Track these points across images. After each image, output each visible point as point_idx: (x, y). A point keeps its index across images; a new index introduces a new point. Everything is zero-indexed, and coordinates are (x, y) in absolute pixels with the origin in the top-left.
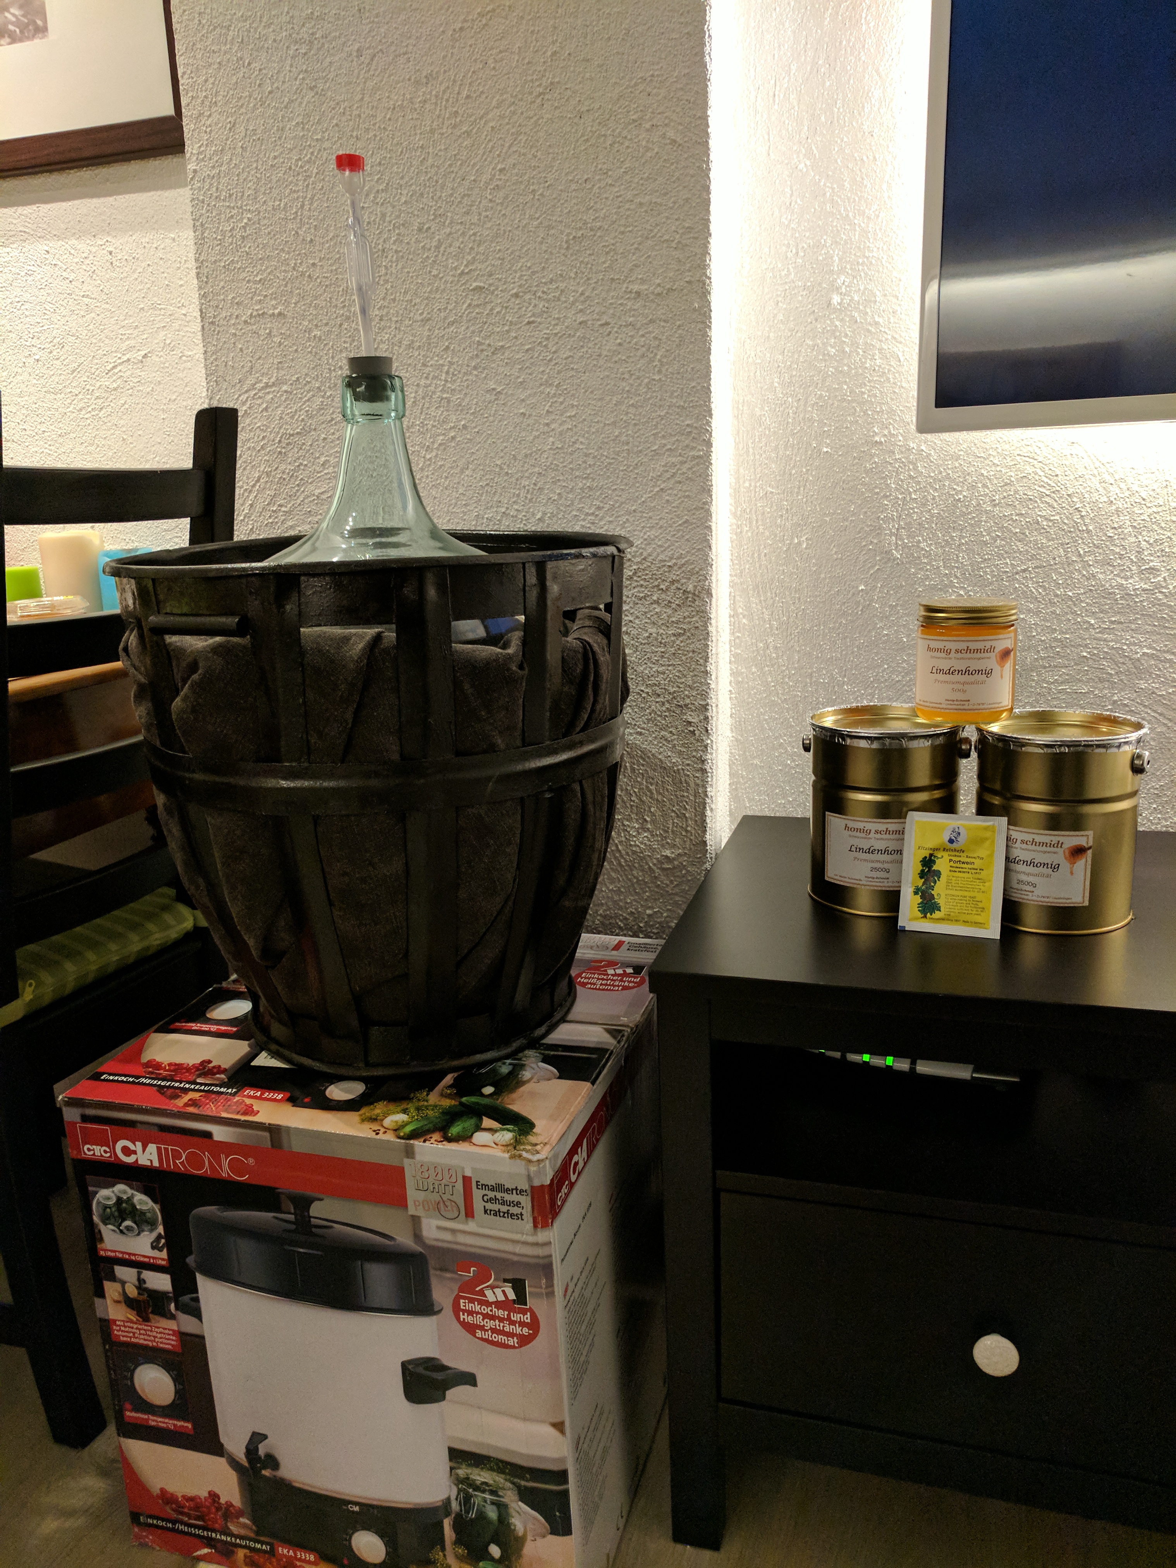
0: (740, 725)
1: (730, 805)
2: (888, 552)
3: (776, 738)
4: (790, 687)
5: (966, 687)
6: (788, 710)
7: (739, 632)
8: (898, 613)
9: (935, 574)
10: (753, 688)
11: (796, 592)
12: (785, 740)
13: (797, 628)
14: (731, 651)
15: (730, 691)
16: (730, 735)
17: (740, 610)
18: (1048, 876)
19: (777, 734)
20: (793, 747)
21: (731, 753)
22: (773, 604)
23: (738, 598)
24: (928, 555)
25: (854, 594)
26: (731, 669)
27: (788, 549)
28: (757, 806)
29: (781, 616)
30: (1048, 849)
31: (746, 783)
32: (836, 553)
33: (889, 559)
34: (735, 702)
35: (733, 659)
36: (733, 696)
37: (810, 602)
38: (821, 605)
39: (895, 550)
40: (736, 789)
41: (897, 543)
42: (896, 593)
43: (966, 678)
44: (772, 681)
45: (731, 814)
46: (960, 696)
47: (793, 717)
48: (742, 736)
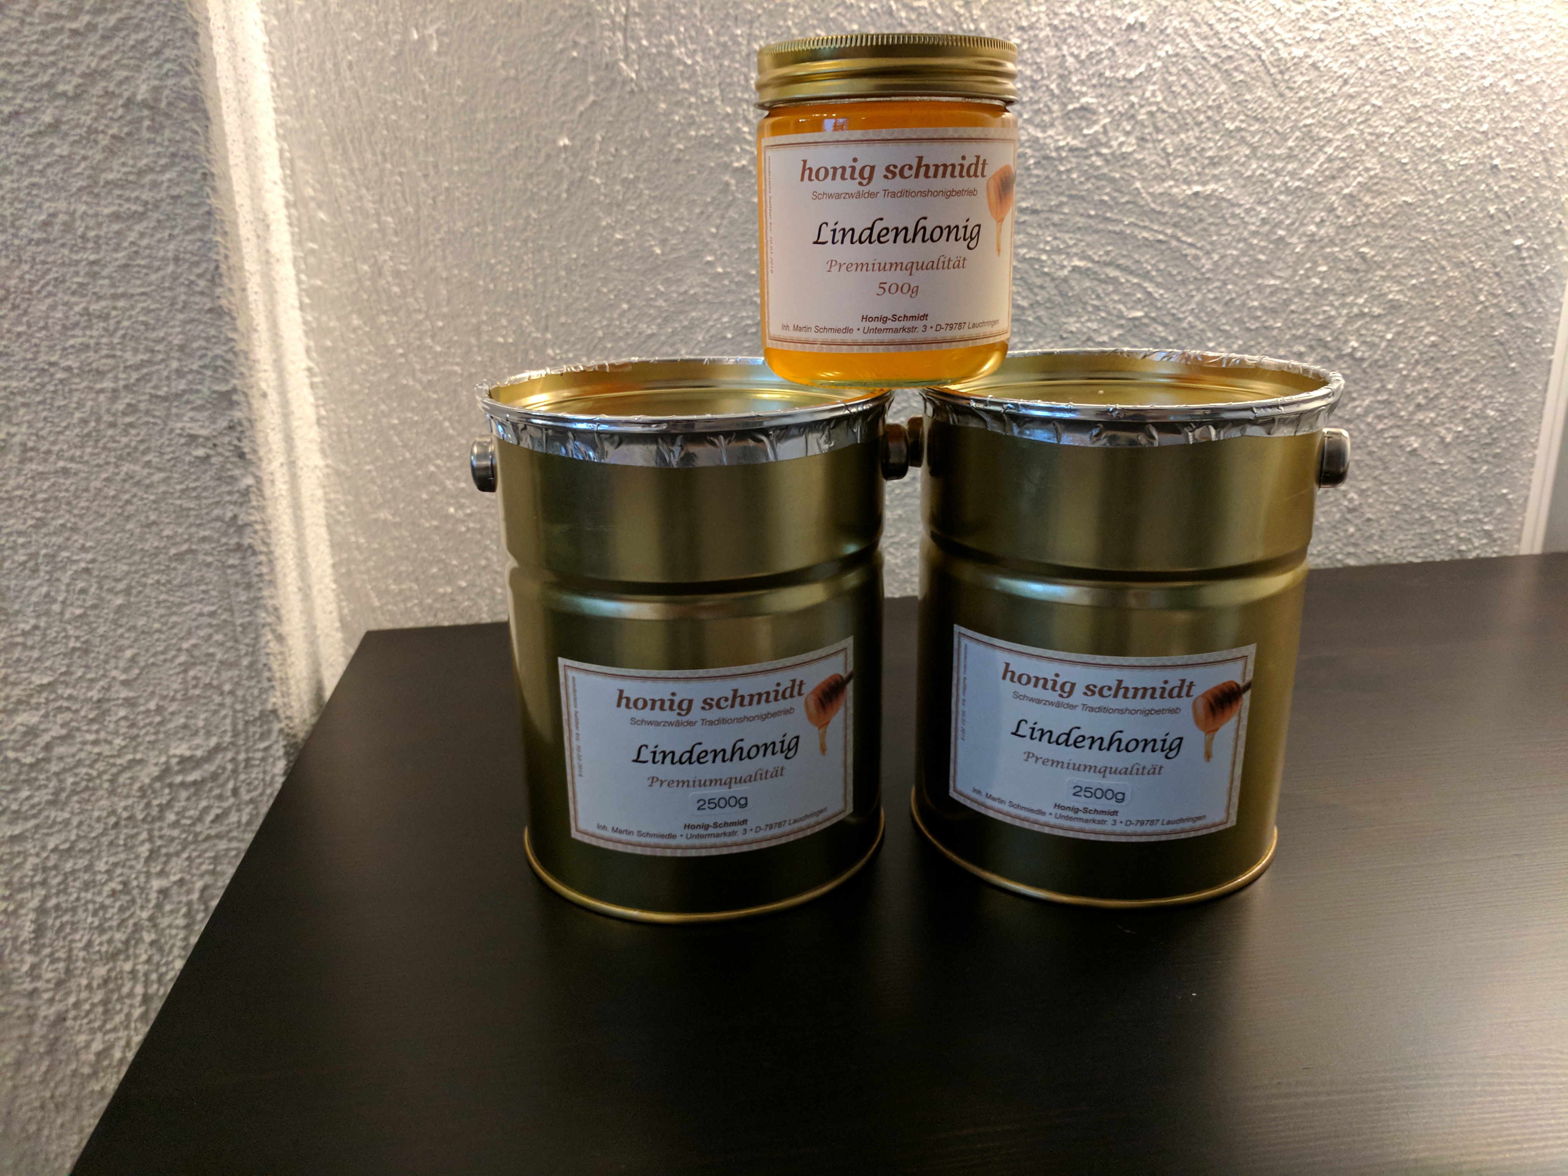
0: (341, 440)
1: (340, 608)
2: (611, 67)
3: (420, 464)
4: (436, 355)
5: (919, 278)
6: (438, 403)
7: (313, 240)
8: (641, 195)
9: (705, 113)
10: (360, 361)
11: (427, 150)
12: (437, 466)
13: (437, 230)
14: (299, 282)
15: (309, 370)
16: (321, 463)
17: (310, 192)
18: (1156, 770)
19: (420, 456)
20: (457, 479)
21: (328, 501)
22: (381, 178)
23: (300, 164)
24: (690, 74)
25: (548, 157)
26: (305, 322)
27: (400, 53)
28: (395, 604)
29: (401, 204)
30: (1158, 703)
31: (366, 560)
32: (504, 65)
33: (614, 82)
34: (322, 392)
35: (307, 300)
36: (317, 379)
37: (461, 173)
38: (484, 180)
39: (626, 60)
40: (349, 574)
41: (626, 48)
42: (634, 153)
43: (918, 251)
44: (399, 345)
45: (344, 625)
46: (902, 305)
47: (450, 419)
48: (347, 463)
